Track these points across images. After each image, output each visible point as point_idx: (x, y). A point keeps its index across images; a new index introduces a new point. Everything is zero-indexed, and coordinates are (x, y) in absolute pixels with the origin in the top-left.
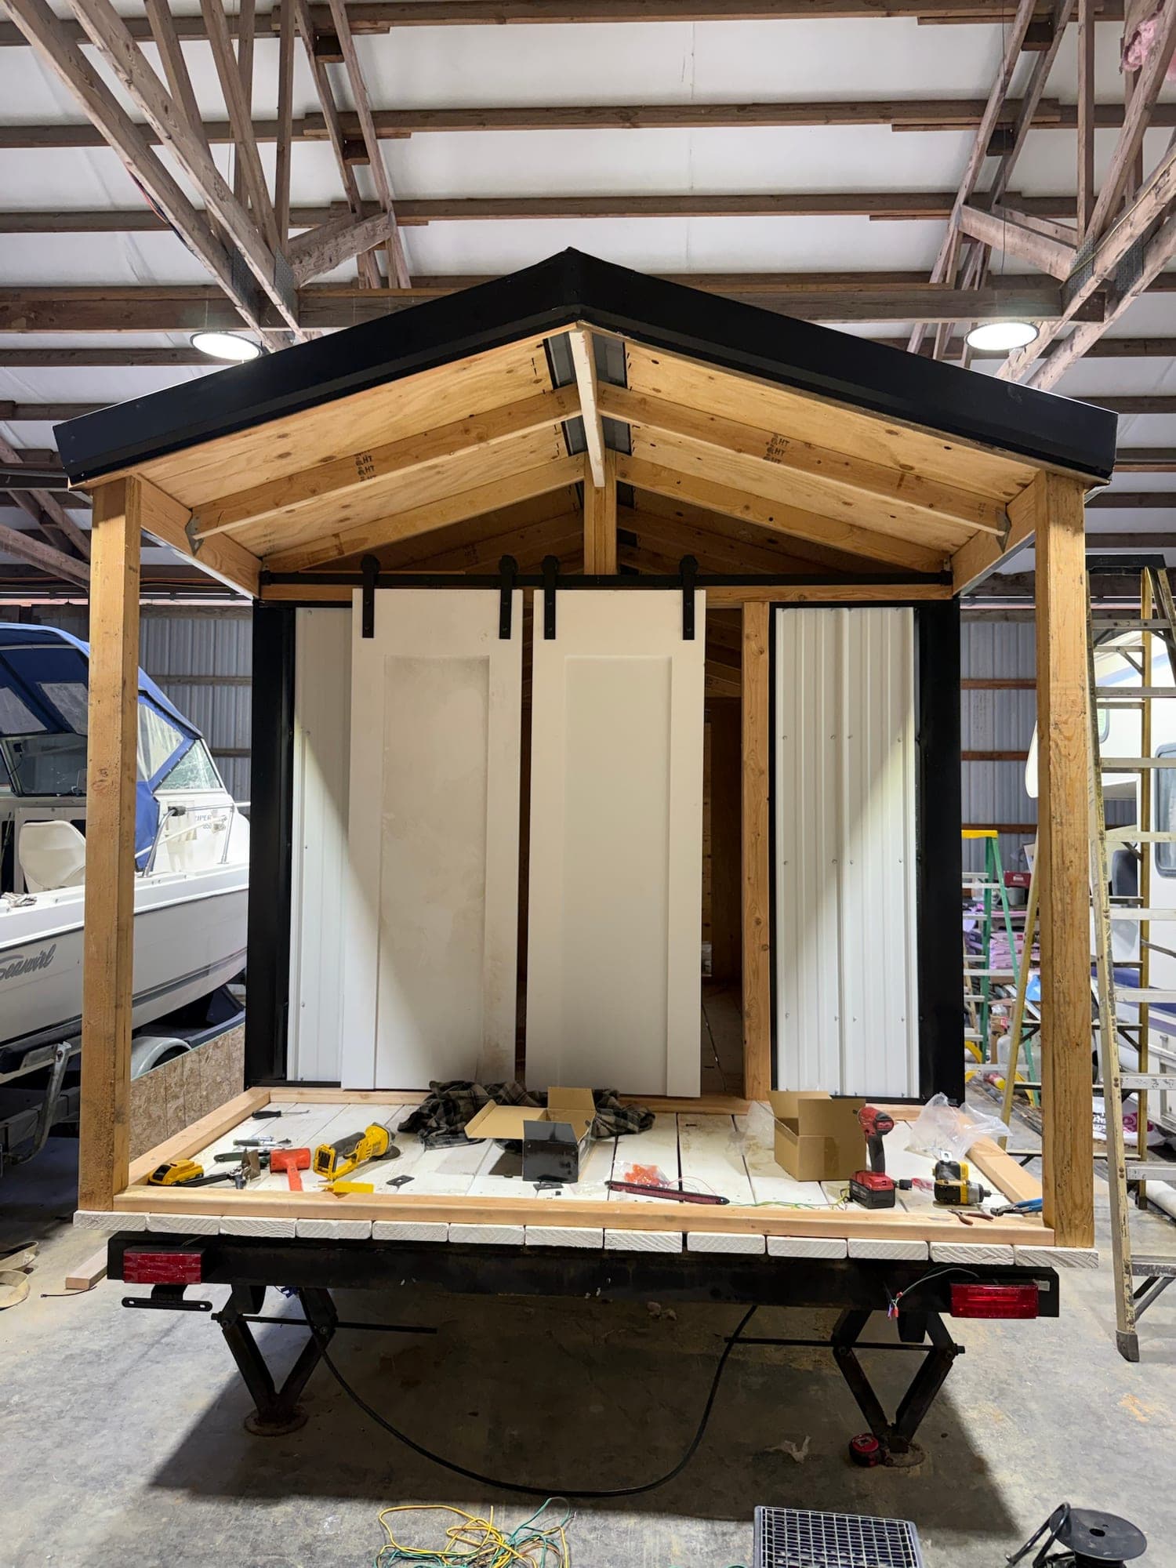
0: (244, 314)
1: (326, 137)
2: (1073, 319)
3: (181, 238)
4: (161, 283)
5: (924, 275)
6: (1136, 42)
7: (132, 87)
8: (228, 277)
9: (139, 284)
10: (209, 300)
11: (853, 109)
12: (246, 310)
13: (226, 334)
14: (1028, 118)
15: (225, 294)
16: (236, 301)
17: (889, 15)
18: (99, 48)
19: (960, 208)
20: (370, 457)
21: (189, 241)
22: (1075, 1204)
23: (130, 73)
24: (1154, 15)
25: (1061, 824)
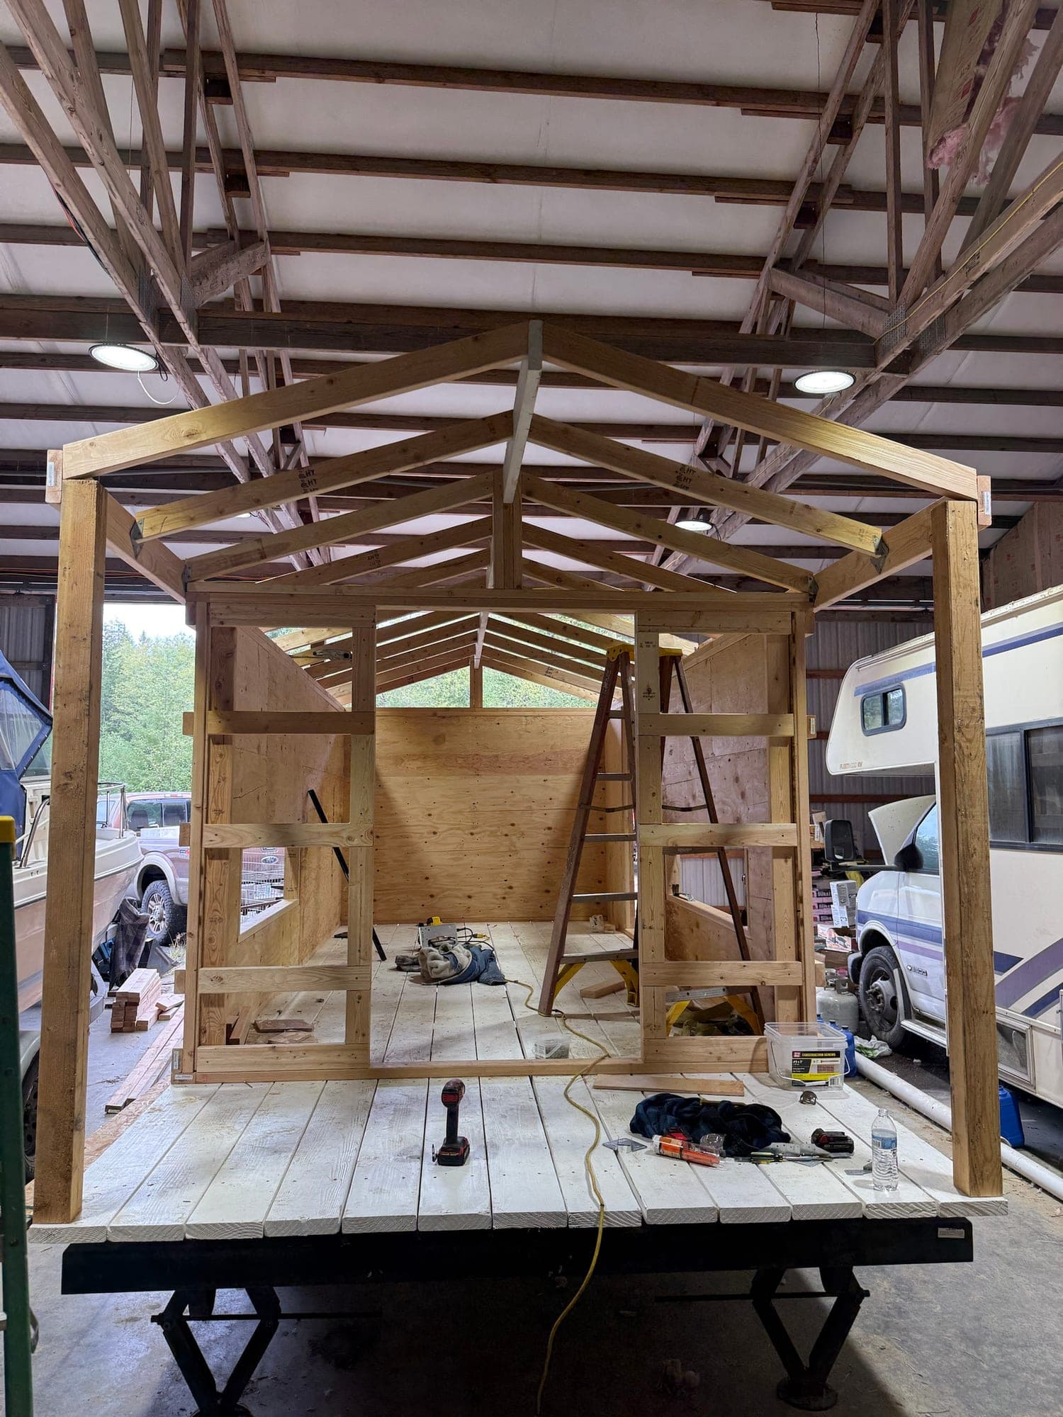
0: (147, 328)
1: (211, 171)
2: (885, 370)
3: (97, 256)
4: (34, 293)
5: (735, 325)
6: (941, 146)
7: (74, 115)
8: (136, 296)
9: (13, 292)
10: (110, 314)
11: (683, 181)
12: (149, 326)
13: (125, 346)
14: (828, 200)
15: (132, 310)
16: (141, 317)
17: (718, 105)
18: (47, 77)
19: (769, 271)
20: (313, 471)
21: (105, 260)
22: (986, 1159)
23: (73, 102)
24: (958, 126)
25: (966, 816)
